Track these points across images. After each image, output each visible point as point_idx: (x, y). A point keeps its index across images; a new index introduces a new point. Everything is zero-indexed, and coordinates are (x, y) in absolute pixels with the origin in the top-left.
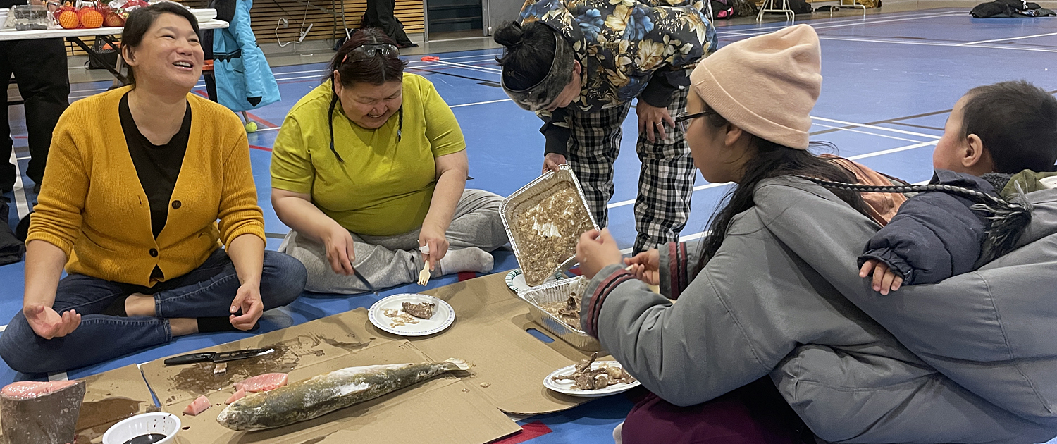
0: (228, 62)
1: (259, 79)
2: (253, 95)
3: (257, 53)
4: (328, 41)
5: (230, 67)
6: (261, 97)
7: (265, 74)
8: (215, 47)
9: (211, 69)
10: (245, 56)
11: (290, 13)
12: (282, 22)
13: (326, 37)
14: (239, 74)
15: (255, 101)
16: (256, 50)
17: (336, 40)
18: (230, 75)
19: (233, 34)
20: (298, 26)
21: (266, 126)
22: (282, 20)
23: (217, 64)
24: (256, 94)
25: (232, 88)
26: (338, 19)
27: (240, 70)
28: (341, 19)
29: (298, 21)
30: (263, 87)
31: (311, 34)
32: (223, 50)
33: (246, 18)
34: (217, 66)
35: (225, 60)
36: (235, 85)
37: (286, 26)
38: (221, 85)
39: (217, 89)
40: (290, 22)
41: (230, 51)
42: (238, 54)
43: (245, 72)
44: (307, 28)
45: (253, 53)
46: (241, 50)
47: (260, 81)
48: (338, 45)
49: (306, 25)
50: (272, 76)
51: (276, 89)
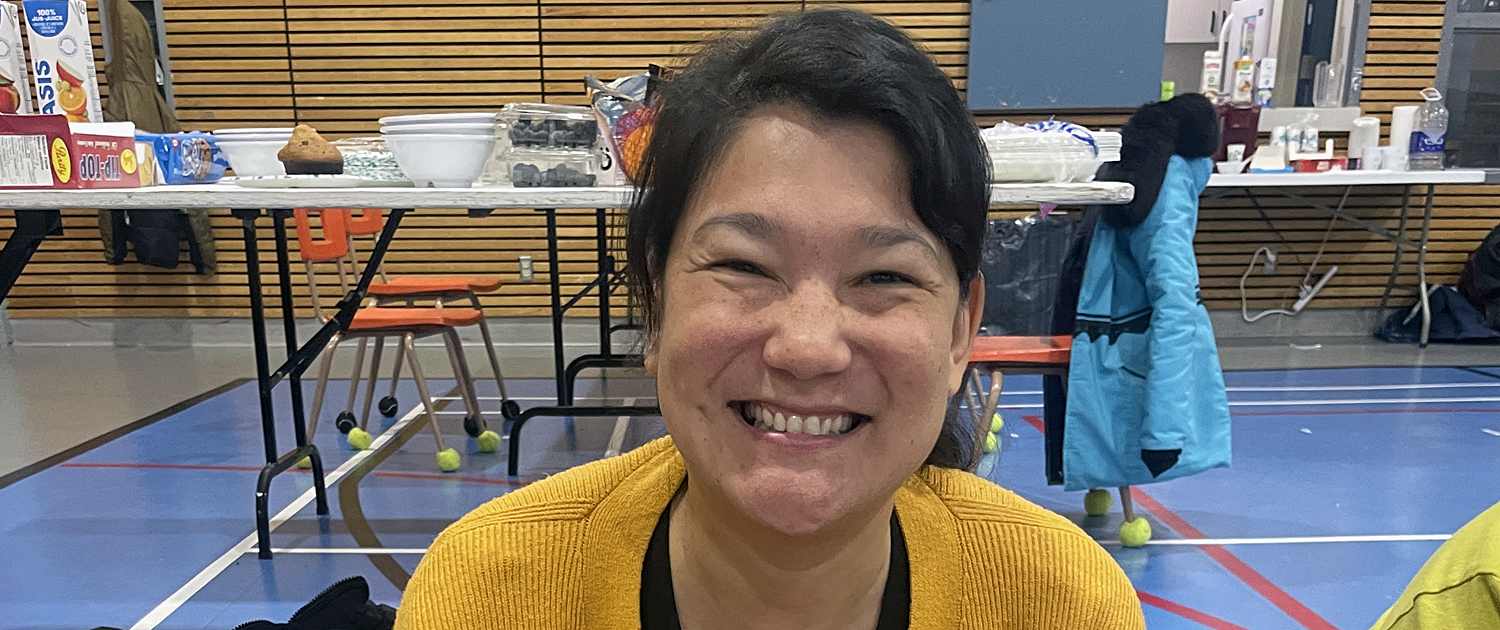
0: (1112, 342)
1: (1185, 398)
2: (1160, 443)
3: (1192, 323)
4: (1367, 313)
5: (1113, 358)
6: (1179, 451)
7: (1204, 386)
8: (1085, 295)
9: (1065, 361)
10: (1160, 327)
11: (1286, 236)
12: (1262, 257)
13: (1363, 303)
14: (1134, 380)
15: (1160, 462)
16: (1193, 313)
17: (1387, 313)
18: (1111, 379)
19: (1140, 260)
20: (1299, 270)
21: (1173, 532)
22: (1263, 253)
23: (1081, 347)
24: (1166, 440)
25: (1109, 417)
26: (1405, 257)
27: (1140, 368)
28: (1414, 257)
29: (1304, 259)
30: (1192, 423)
31: (1330, 292)
32: (1104, 307)
33: (1185, 216)
34: (1081, 351)
35: (1105, 338)
36: (1116, 412)
37: (1269, 269)
38: (1081, 409)
39: (1068, 419)
40: (1285, 259)
41: (1122, 311)
42: (1142, 320)
43: (1152, 376)
44: (1320, 277)
45: (1184, 322)
46: (1151, 309)
47: (1185, 404)
48: (1389, 325)
49: (1320, 270)
50: (1222, 392)
51: (1224, 432)
